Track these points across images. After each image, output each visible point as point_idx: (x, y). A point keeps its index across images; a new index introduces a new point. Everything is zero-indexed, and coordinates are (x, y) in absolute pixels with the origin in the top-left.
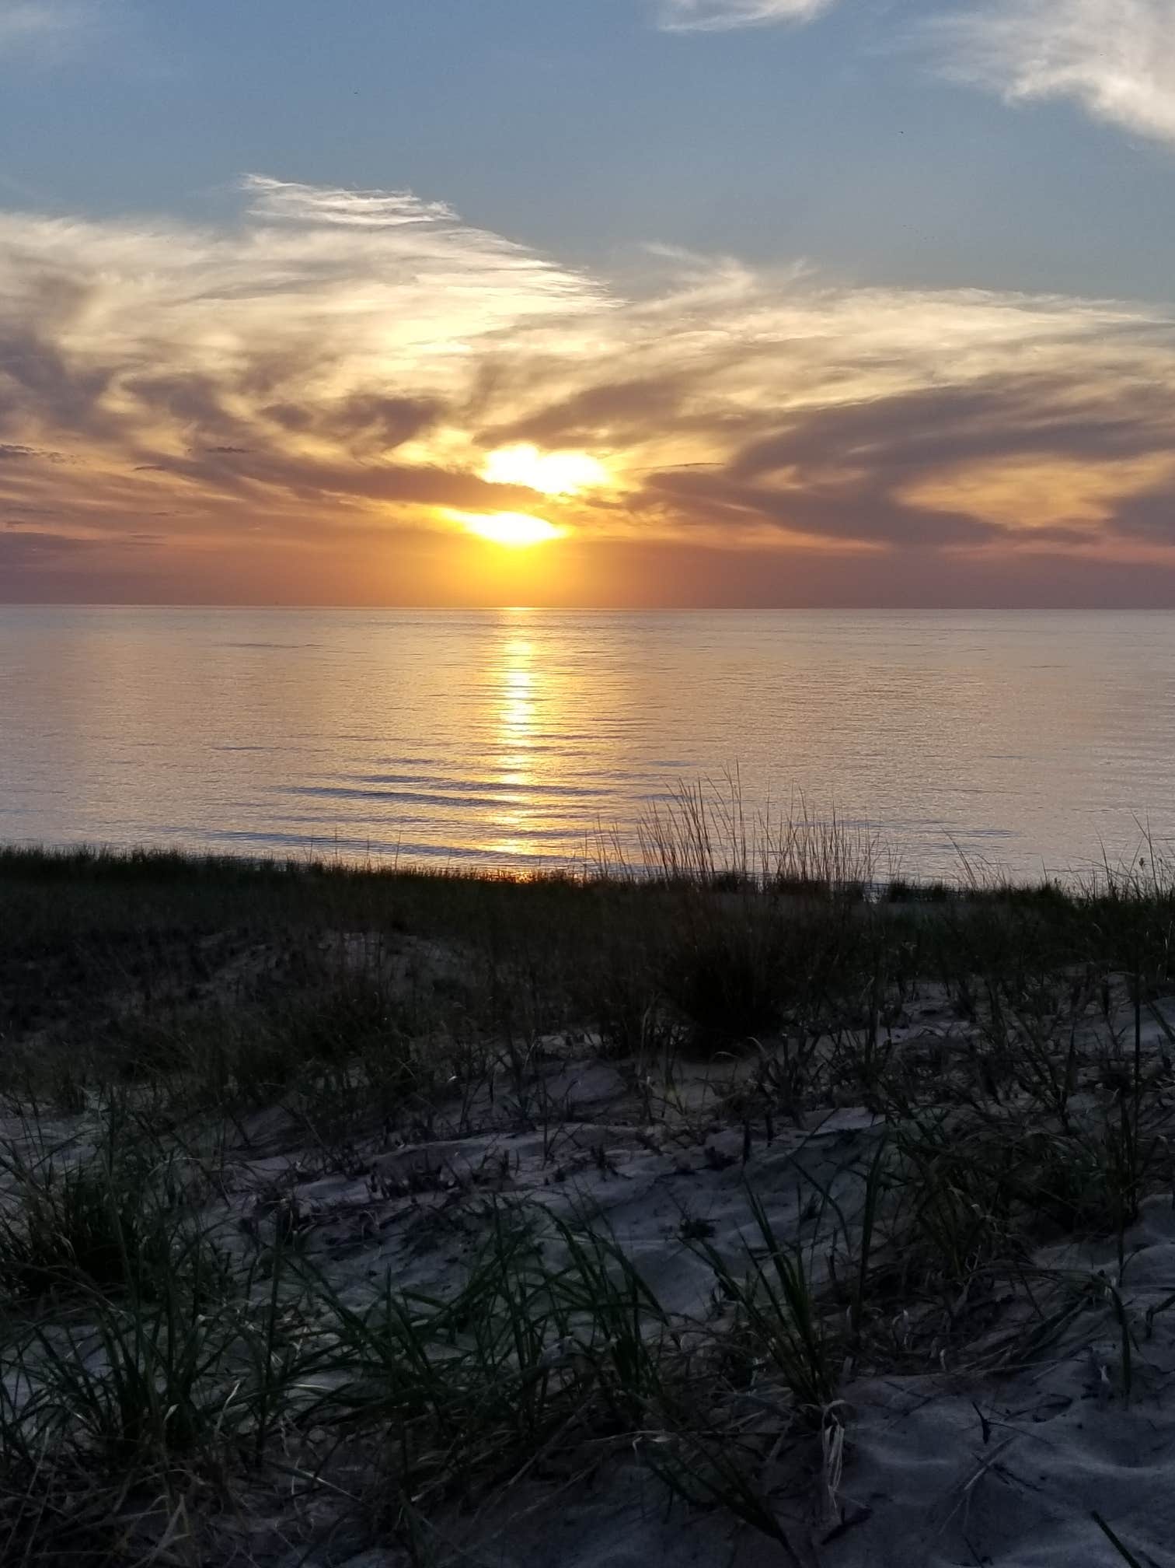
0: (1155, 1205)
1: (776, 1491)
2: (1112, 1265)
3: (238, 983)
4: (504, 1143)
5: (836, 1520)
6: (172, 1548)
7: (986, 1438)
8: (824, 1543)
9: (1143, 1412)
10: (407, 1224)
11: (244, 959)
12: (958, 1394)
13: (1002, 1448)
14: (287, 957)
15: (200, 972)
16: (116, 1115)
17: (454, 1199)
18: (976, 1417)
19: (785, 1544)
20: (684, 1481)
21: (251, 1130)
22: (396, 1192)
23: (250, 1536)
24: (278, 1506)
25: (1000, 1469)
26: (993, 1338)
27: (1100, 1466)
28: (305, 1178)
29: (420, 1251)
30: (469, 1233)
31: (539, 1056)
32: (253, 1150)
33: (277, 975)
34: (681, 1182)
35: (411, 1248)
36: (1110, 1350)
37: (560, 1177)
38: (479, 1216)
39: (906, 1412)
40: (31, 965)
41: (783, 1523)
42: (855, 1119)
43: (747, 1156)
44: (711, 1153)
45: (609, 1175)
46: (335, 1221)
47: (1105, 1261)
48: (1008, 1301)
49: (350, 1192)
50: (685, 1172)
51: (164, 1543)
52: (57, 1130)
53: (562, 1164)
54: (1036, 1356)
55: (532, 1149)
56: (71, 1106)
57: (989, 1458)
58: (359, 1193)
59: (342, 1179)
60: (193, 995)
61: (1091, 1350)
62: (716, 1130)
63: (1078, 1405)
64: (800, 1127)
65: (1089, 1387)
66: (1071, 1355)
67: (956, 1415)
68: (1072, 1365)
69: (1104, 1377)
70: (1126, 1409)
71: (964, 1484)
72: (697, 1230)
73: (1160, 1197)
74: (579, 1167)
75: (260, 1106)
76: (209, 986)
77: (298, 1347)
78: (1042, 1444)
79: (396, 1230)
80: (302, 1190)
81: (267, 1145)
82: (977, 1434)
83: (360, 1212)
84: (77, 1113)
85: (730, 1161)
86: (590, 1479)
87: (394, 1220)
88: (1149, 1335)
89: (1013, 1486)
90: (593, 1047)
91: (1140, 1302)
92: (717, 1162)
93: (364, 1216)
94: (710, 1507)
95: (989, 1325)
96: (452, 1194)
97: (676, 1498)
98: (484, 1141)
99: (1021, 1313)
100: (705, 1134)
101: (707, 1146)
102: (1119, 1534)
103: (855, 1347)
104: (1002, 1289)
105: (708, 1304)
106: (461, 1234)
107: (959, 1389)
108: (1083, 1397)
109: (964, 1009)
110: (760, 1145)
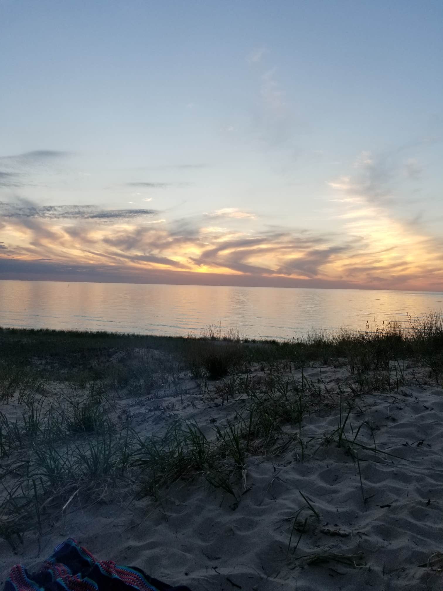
0: (305, 418)
1: (232, 483)
2: (298, 431)
3: (117, 358)
4: (173, 400)
5: (245, 490)
6: (104, 497)
7: (275, 470)
8: (242, 495)
9: (306, 464)
10: (153, 418)
11: (118, 354)
12: (268, 460)
13: (278, 473)
14: (127, 353)
15: (110, 356)
16: (92, 389)
17: (163, 413)
18: (272, 466)
19: (234, 496)
20: (213, 481)
21: (120, 393)
22: (151, 411)
23: (121, 493)
24: (127, 486)
25: (278, 478)
26: (275, 447)
27: (298, 477)
28: (132, 406)
29: (156, 424)
30: (166, 421)
31: (179, 379)
32: (120, 398)
33: (125, 357)
34: (209, 410)
35: (154, 423)
36: (299, 450)
37: (185, 408)
38: (168, 417)
39: (258, 465)
40: (75, 355)
41: (234, 491)
42: (244, 396)
43: (223, 404)
44: (216, 404)
45: (195, 408)
46: (138, 417)
47: (297, 430)
48: (278, 439)
49: (141, 410)
50: (210, 407)
51: (103, 495)
52: (80, 392)
53: (185, 405)
54: (283, 452)
55: (178, 401)
56: (83, 387)
57: (275, 476)
58: (143, 410)
59: (139, 407)
60: (108, 361)
61: (295, 450)
62: (216, 398)
63: (293, 463)
64: (234, 398)
65: (295, 459)
66: (291, 451)
67: (268, 465)
68: (291, 454)
69: (298, 457)
70: (303, 464)
71: (271, 482)
72: (213, 421)
73: (306, 415)
74: (188, 405)
75: (122, 388)
76: (111, 359)
77: (130, 447)
78: (286, 472)
79: (151, 419)
80: (131, 409)
81: (124, 397)
82: (273, 471)
83: (143, 415)
84: (84, 388)
85: (219, 405)
86: (193, 480)
87: (151, 417)
88: (306, 447)
89: (281, 482)
90: (190, 376)
91: (305, 440)
92: (217, 405)
93: (144, 416)
94: (218, 487)
95: (274, 444)
96: (163, 412)
97: (211, 485)
98: (168, 398)
99: (280, 442)
100: (214, 399)
101: (215, 402)
102: (303, 493)
103: (248, 450)
104: (276, 436)
105: (216, 437)
106: (164, 421)
107: (268, 459)
108: (294, 461)
109: (262, 370)
110: (226, 402)
